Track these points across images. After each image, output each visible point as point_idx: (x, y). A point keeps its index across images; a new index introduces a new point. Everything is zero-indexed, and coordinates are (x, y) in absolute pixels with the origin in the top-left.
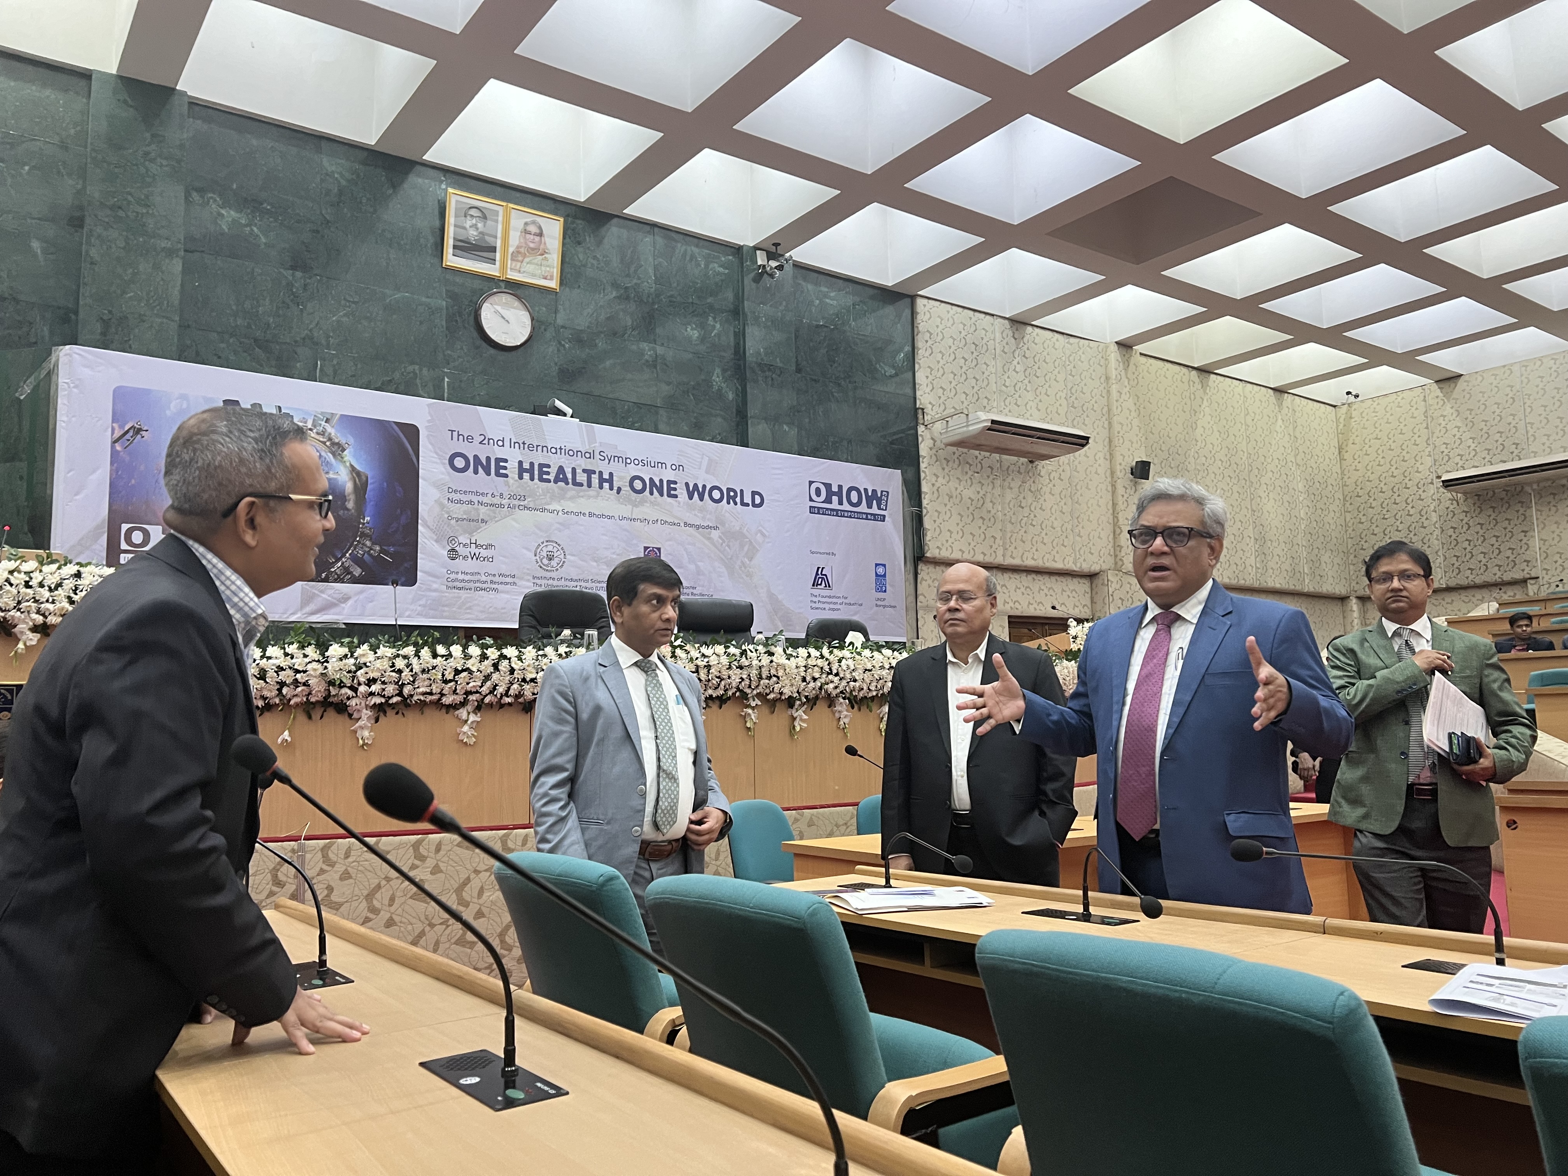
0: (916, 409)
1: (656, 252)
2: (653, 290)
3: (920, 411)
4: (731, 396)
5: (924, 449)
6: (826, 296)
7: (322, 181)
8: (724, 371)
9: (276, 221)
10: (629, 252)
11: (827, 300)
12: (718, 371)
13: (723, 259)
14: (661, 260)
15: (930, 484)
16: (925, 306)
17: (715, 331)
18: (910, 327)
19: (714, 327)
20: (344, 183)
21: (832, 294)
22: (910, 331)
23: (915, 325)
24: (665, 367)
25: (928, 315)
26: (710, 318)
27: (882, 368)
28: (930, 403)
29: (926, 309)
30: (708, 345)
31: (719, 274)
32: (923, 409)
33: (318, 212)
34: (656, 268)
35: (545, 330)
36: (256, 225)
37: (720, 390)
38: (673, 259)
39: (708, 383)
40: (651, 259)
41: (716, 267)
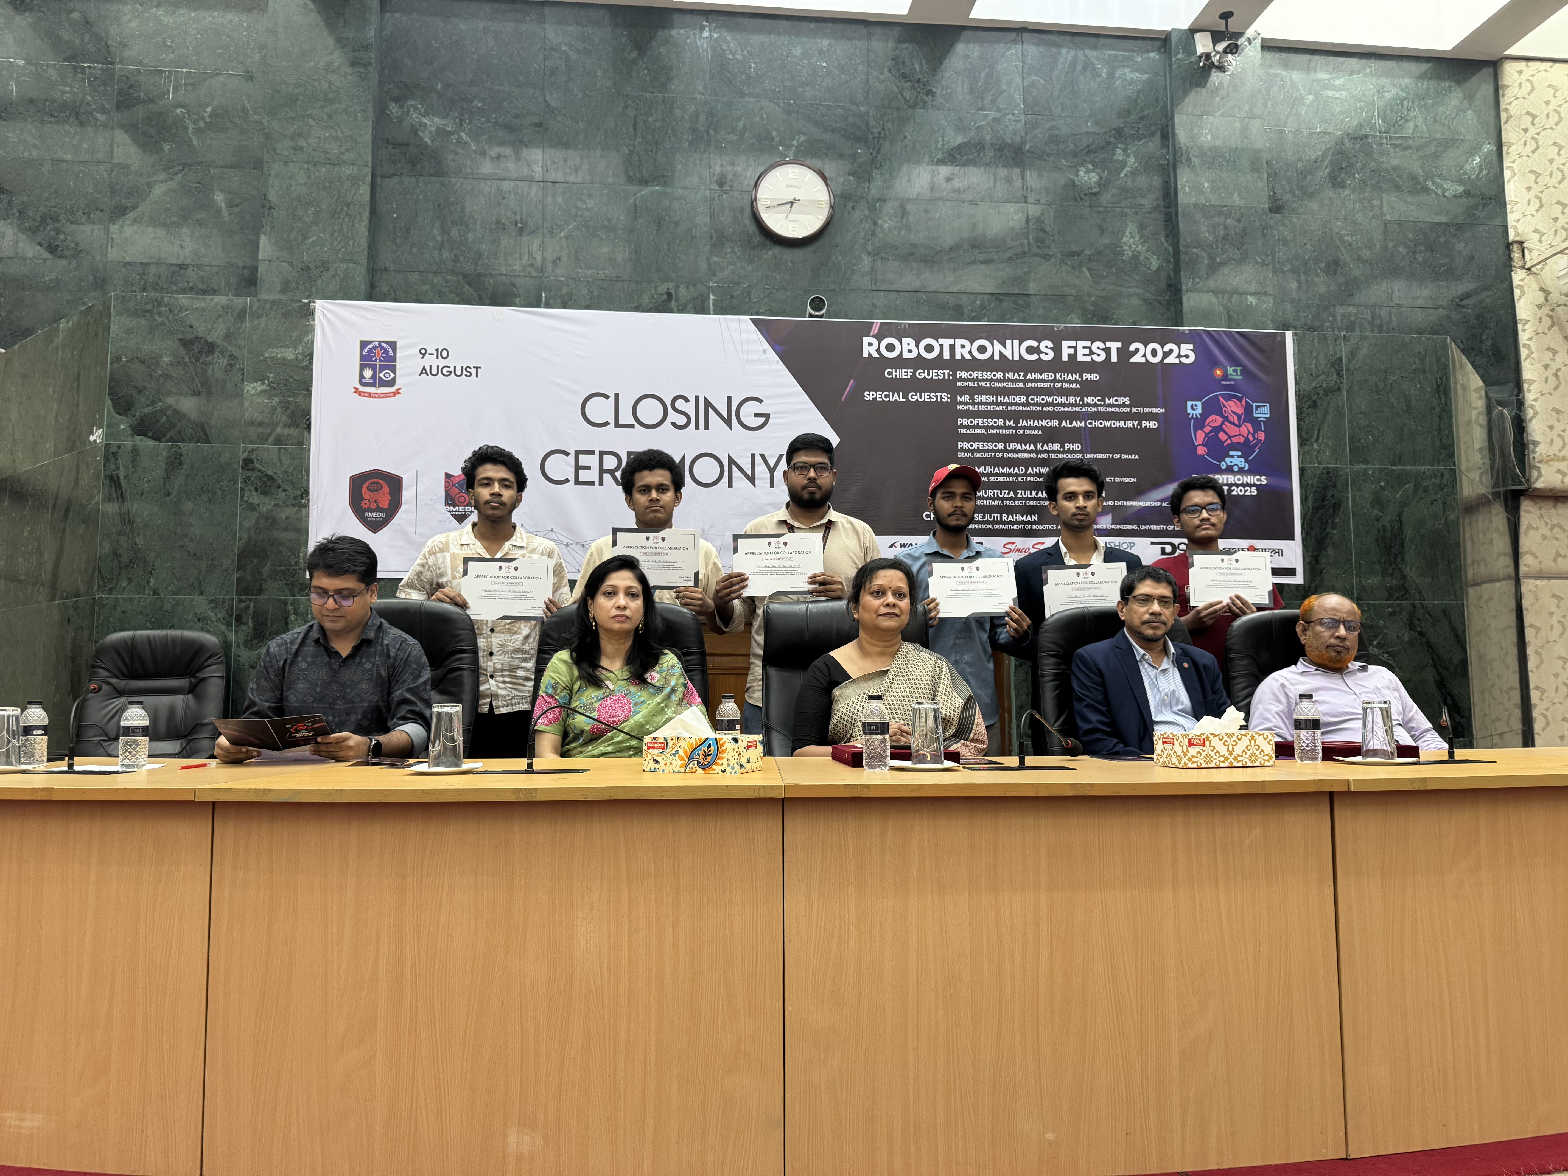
0: (1508, 245)
1: (1027, 66)
2: (1020, 126)
3: (1515, 248)
4: (1155, 263)
5: (1524, 309)
6: (1327, 86)
7: (545, 58)
8: (1141, 227)
9: (488, 121)
10: (983, 75)
11: (1330, 93)
12: (1131, 227)
13: (1139, 59)
14: (1034, 77)
15: (1539, 366)
16: (1520, 72)
17: (1127, 169)
18: (1492, 112)
19: (1124, 164)
20: (574, 56)
21: (1338, 82)
22: (1492, 119)
23: (1503, 106)
24: (1041, 235)
25: (1527, 87)
26: (1119, 151)
27: (1438, 186)
28: (1536, 231)
29: (1524, 77)
30: (1115, 191)
31: (1132, 82)
32: (1521, 243)
33: (541, 99)
34: (1026, 91)
35: (853, 208)
36: (464, 131)
37: (1135, 257)
38: (1056, 73)
39: (1116, 249)
40: (1018, 79)
41: (1128, 74)
